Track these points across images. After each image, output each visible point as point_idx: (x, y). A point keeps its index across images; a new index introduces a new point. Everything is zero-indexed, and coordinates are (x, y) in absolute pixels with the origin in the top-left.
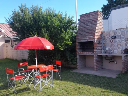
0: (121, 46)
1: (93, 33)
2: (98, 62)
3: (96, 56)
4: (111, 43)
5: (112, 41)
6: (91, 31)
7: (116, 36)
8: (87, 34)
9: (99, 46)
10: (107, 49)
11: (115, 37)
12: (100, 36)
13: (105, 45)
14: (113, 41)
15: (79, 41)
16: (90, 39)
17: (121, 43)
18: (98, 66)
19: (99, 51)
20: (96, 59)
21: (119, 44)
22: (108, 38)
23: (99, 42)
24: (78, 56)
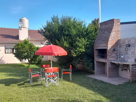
0: (134, 54)
1: (107, 41)
2: (111, 69)
3: (109, 63)
4: (126, 51)
5: (126, 49)
6: (106, 39)
7: (130, 44)
8: (102, 42)
9: (114, 53)
10: (122, 57)
11: (130, 46)
12: (115, 43)
13: (121, 53)
14: (128, 49)
15: (96, 48)
16: (104, 47)
17: (134, 51)
18: (111, 73)
19: (114, 58)
20: (109, 66)
21: (133, 53)
22: (124, 46)
23: (114, 50)
24: (95, 62)
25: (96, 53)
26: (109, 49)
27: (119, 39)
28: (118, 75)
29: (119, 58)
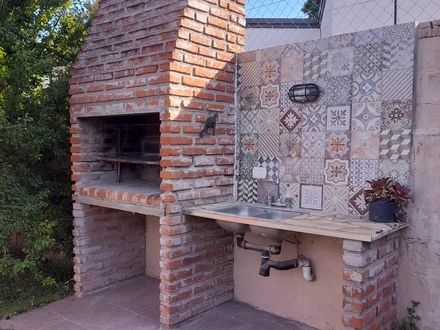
0: (347, 156)
1: (160, 51)
2: (187, 262)
4: (286, 135)
5: (291, 120)
6: (151, 42)
7: (322, 84)
8: (126, 64)
9: (209, 149)
10: (259, 172)
11: (314, 94)
12: (219, 78)
13: (249, 145)
14: (299, 120)
15: (84, 113)
16: (140, 97)
17: (349, 133)
19: (206, 182)
20: (177, 241)
21: (337, 144)
22: (270, 96)
23: (210, 125)
25: (83, 148)
26: (174, 114)
27: (238, 50)
28: (226, 298)
29: (239, 178)
